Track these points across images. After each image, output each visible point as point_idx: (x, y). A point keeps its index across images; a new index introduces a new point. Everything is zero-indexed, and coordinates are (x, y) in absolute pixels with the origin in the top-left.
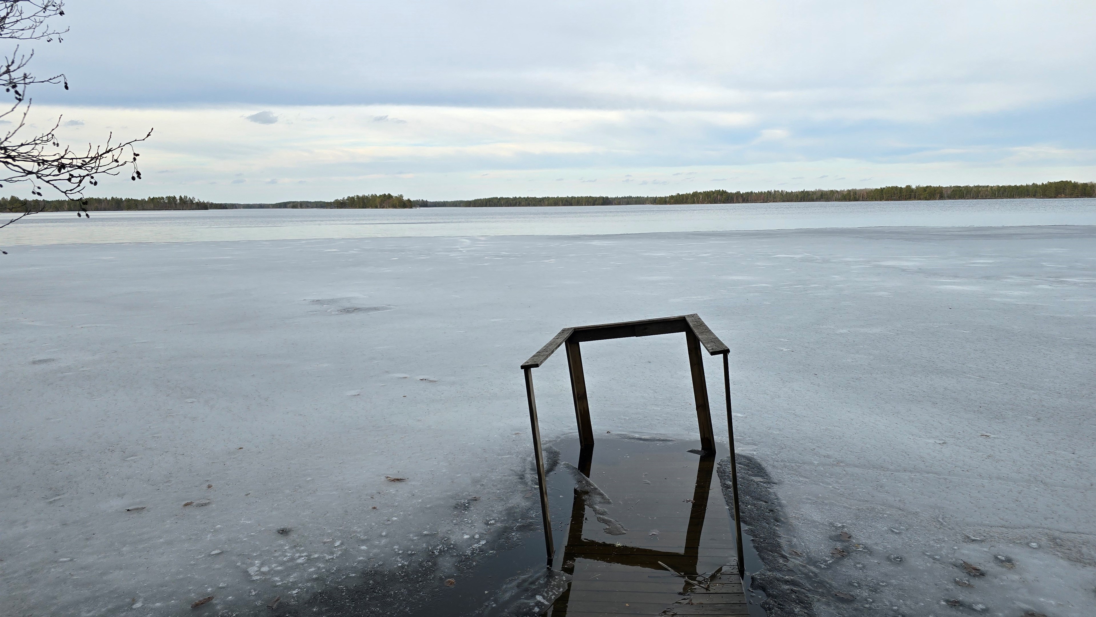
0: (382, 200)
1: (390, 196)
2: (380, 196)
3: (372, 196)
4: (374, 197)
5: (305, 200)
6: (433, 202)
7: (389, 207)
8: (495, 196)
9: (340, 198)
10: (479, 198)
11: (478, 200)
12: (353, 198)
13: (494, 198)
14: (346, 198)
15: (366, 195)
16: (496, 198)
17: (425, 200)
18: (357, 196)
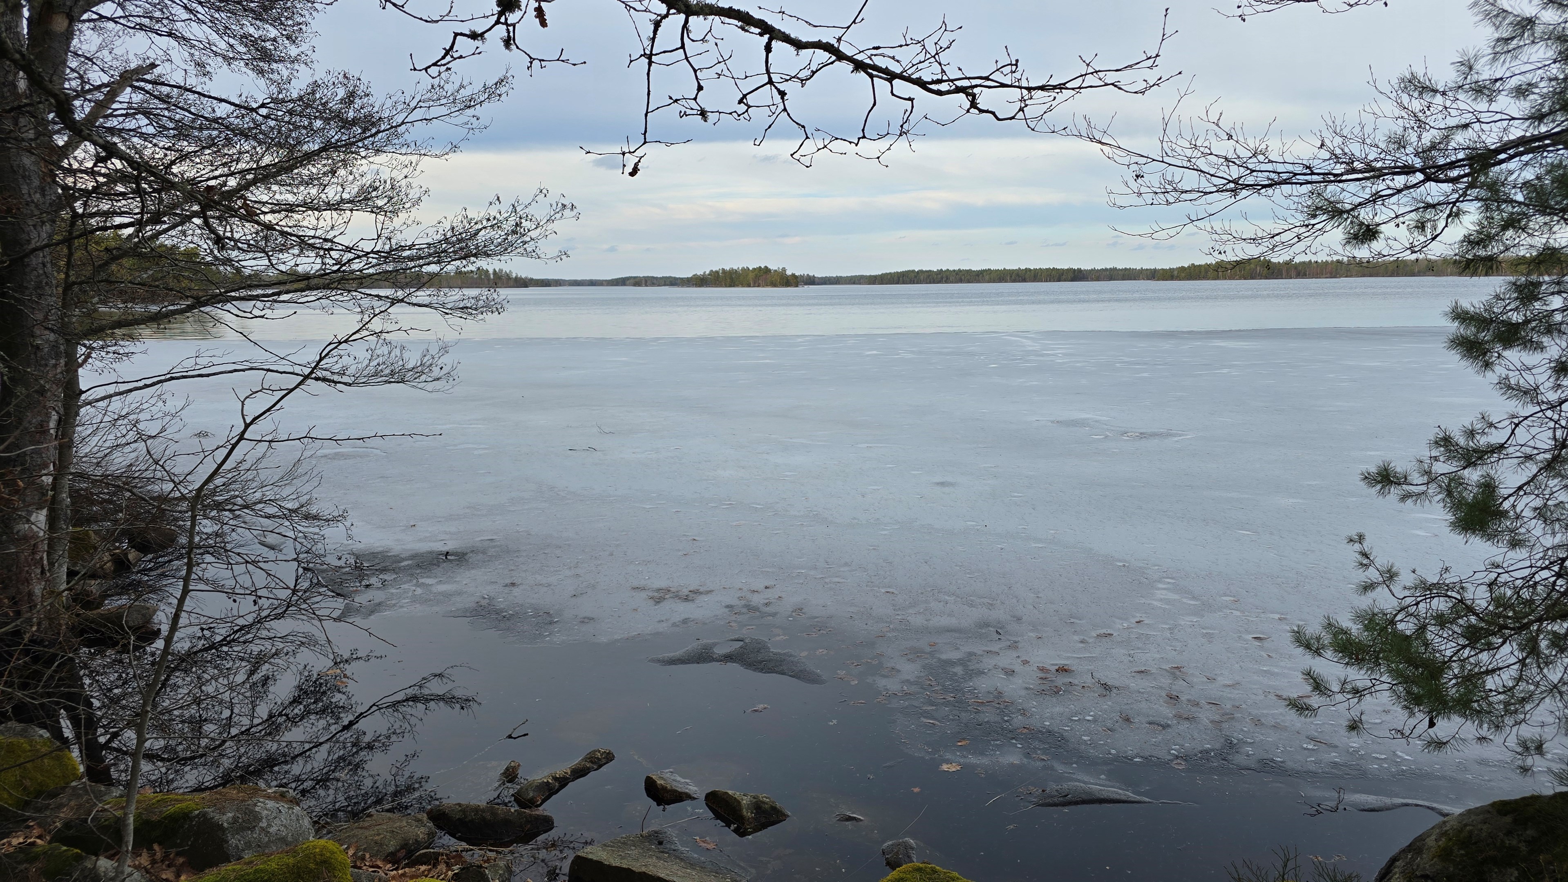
0: (756, 275)
1: (767, 270)
2: (754, 269)
3: (743, 269)
4: (746, 271)
5: (650, 275)
6: (822, 278)
7: (767, 285)
8: (911, 269)
9: (700, 272)
10: (888, 272)
11: (887, 274)
12: (717, 272)
13: (909, 271)
14: (707, 272)
15: (735, 268)
16: (913, 271)
17: (811, 274)
18: (723, 269)
